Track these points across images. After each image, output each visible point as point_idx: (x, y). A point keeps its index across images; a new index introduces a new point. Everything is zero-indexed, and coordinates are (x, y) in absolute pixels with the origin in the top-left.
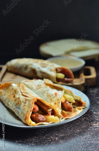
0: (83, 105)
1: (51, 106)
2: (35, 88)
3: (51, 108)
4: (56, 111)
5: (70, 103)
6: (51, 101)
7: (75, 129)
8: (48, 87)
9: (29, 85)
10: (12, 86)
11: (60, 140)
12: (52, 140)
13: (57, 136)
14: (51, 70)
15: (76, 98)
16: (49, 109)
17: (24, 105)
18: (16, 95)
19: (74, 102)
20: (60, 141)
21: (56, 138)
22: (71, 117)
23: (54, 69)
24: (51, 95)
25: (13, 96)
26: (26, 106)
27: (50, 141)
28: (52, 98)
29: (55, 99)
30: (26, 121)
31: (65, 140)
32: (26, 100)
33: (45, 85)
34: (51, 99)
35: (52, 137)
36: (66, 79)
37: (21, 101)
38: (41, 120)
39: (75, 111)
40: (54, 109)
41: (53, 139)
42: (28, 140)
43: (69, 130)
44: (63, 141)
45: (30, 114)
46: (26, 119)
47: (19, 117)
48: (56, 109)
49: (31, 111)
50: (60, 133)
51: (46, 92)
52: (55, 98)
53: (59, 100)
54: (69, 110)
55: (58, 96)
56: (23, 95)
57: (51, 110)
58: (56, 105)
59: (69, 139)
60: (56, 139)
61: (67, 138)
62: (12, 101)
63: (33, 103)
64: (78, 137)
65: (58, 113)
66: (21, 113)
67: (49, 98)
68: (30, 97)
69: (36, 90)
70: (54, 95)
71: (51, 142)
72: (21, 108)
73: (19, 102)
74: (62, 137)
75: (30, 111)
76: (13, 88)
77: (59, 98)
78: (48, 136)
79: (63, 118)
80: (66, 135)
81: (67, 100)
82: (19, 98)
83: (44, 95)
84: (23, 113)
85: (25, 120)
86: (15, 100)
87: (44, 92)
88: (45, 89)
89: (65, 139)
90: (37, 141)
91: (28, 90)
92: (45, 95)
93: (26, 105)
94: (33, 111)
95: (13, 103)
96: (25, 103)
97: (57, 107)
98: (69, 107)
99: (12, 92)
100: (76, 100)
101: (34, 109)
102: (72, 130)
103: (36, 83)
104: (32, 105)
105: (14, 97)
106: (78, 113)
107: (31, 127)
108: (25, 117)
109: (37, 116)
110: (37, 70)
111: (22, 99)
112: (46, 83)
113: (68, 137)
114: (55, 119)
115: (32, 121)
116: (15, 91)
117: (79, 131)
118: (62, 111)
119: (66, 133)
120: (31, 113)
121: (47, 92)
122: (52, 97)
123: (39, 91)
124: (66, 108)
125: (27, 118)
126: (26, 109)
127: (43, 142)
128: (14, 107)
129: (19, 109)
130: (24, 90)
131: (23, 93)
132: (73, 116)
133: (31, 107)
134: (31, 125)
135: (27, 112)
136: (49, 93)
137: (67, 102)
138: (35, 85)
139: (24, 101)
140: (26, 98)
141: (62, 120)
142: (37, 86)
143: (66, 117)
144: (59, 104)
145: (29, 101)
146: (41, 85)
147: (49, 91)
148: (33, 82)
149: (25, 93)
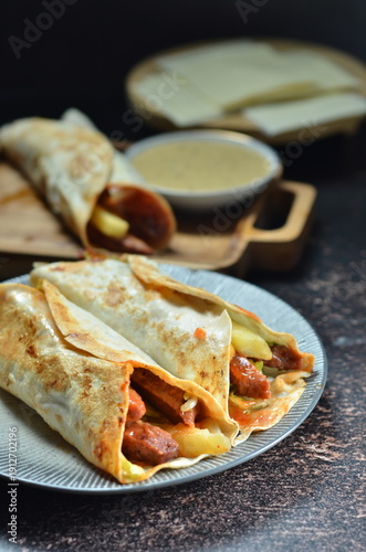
0: (304, 363)
1: (191, 389)
2: (100, 301)
3: (191, 397)
4: (211, 408)
5: (255, 360)
6: (184, 363)
8: (159, 302)
9: (75, 289)
10: (11, 301)
15: (274, 339)
16: (184, 402)
17: (85, 395)
18: (37, 344)
19: (268, 355)
22: (270, 426)
24: (177, 336)
25: (23, 348)
26: (95, 397)
28: (183, 351)
29: (198, 355)
30: (105, 461)
32: (87, 370)
33: (140, 287)
34: (182, 354)
37: (68, 372)
38: (161, 453)
39: (277, 392)
40: (206, 401)
45: (117, 437)
46: (105, 454)
47: (65, 435)
48: (211, 401)
49: (121, 420)
51: (151, 323)
52: (197, 351)
53: (219, 360)
54: (257, 391)
55: (211, 344)
56: (70, 347)
57: (191, 405)
58: (208, 382)
62: (25, 368)
63: (123, 388)
65: (221, 414)
66: (77, 425)
67: (171, 351)
68: (101, 354)
69: (107, 308)
70: (193, 340)
72: (72, 403)
73: (61, 376)
75: (116, 420)
76: (16, 313)
77: (217, 354)
79: (240, 433)
81: (242, 350)
82: (54, 361)
83: (144, 333)
84: (85, 428)
85: (100, 456)
86: (41, 369)
87: (146, 321)
88: (146, 308)
91: (81, 319)
92: (152, 333)
93: (91, 391)
95: (32, 379)
96: (87, 383)
97: (212, 389)
98: (254, 382)
99: (17, 328)
100: (274, 346)
101: (132, 412)
103: (102, 278)
104: (120, 394)
105: (31, 351)
106: (291, 404)
107: (130, 487)
108: (98, 443)
109: (143, 438)
111: (70, 366)
112: (144, 278)
114: (214, 445)
115: (129, 463)
116: (31, 325)
120: (123, 428)
121: (158, 322)
122: (184, 345)
123: (122, 316)
124: (243, 385)
125: (106, 449)
126: (97, 413)
128: (39, 396)
129: (63, 405)
130: (68, 321)
132: (277, 421)
133: (119, 405)
134: (128, 481)
135: (104, 423)
136: (168, 328)
137: (244, 361)
138: (100, 287)
139: (81, 375)
140: (85, 362)
141: (238, 442)
142: (106, 290)
143: (253, 429)
144: (221, 380)
145: (101, 375)
146: (123, 289)
147: (166, 315)
148: (87, 275)
149: (77, 335)
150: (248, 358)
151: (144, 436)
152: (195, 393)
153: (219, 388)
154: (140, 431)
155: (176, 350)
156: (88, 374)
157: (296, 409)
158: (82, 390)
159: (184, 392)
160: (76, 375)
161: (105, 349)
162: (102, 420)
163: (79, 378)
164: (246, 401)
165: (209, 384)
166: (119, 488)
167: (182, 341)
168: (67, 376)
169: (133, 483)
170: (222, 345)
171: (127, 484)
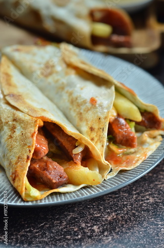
1: (80, 139)
2: (39, 72)
3: (80, 145)
4: (93, 152)
5: (129, 121)
6: (81, 119)
7: (141, 192)
8: (73, 77)
11: (106, 233)
12: (84, 232)
13: (96, 220)
14: (78, 16)
15: (144, 107)
16: (76, 147)
20: (105, 238)
21: (95, 228)
22: (132, 167)
23: (85, 11)
24: (80, 101)
26: (17, 139)
27: (79, 237)
28: (82, 111)
29: (90, 116)
30: (16, 183)
31: (117, 234)
32: (14, 120)
33: (64, 66)
34: (81, 114)
35: (83, 225)
36: (115, 38)
37: (3, 121)
38: (54, 181)
39: (142, 143)
41: (86, 231)
42: (22, 233)
43: (126, 195)
44: (113, 239)
46: (17, 179)
48: (94, 148)
49: (28, 158)
50: (105, 209)
51: (66, 89)
52: (90, 113)
53: (103, 120)
54: (128, 142)
55: (99, 109)
56: (8, 103)
57: (79, 150)
58: (94, 135)
59: (129, 229)
60: (93, 231)
61: (122, 225)
63: (32, 136)
64: (153, 223)
65: (99, 158)
66: (4, 156)
67: (75, 111)
68: (26, 110)
70: (89, 105)
71: (81, 240)
74: (110, 223)
75: (26, 158)
77: (102, 117)
78: (75, 218)
79: (111, 171)
80: (119, 217)
81: (122, 113)
83: (61, 96)
84: (8, 159)
85: (14, 180)
87: (63, 88)
88: (64, 80)
89: (118, 230)
90: (46, 240)
92: (65, 97)
93: (15, 135)
94: (35, 157)
96: (13, 129)
97: (96, 139)
98: (126, 136)
100: (144, 113)
101: (36, 152)
102: (134, 196)
103: (42, 58)
104: (31, 139)
106: (149, 153)
107: (30, 204)
108: (14, 171)
110: (44, 12)
111: (5, 116)
113: (126, 221)
114: (91, 179)
117: (151, 200)
118: (108, 147)
119: (121, 209)
120: (29, 163)
121: (70, 90)
122: (83, 107)
123: (50, 84)
124: (119, 137)
125: (18, 176)
126: (15, 150)
127: (59, 240)
130: (10, 85)
131: (8, 98)
132: (138, 164)
133: (29, 147)
134: (29, 200)
135: (19, 158)
136: (75, 95)
137: (122, 121)
138: (40, 64)
139: (10, 123)
140: (14, 114)
141: (109, 177)
142: (42, 66)
143: (121, 168)
144: (102, 134)
145: (22, 125)
146: (53, 66)
147: (75, 86)
148: (34, 55)
149: (13, 95)
150: (126, 119)
151: (46, 168)
152: (83, 142)
153: (100, 140)
154: (43, 164)
155: (78, 110)
156: (14, 123)
157: (152, 157)
158: (9, 133)
159: (77, 140)
160: (7, 123)
161: (29, 107)
162: (18, 156)
163: (9, 125)
164: (120, 148)
165: (94, 136)
166: (22, 204)
167: (81, 105)
168: (2, 123)
169: (32, 201)
170: (106, 111)
171: (28, 202)
